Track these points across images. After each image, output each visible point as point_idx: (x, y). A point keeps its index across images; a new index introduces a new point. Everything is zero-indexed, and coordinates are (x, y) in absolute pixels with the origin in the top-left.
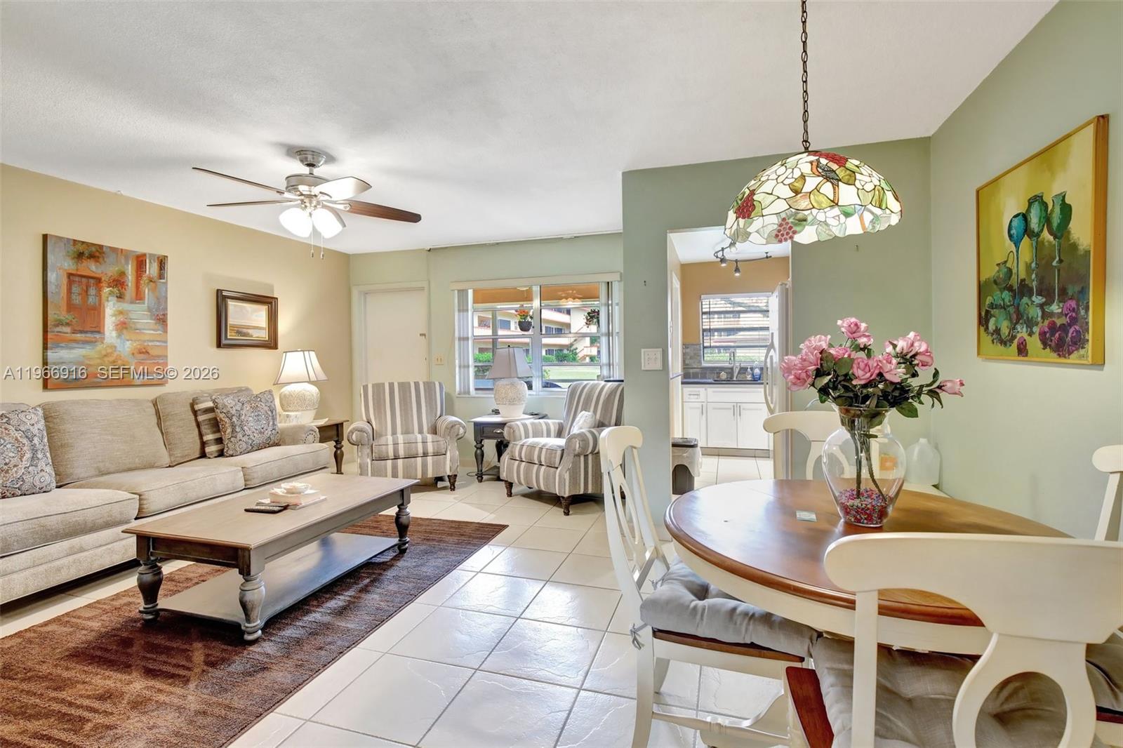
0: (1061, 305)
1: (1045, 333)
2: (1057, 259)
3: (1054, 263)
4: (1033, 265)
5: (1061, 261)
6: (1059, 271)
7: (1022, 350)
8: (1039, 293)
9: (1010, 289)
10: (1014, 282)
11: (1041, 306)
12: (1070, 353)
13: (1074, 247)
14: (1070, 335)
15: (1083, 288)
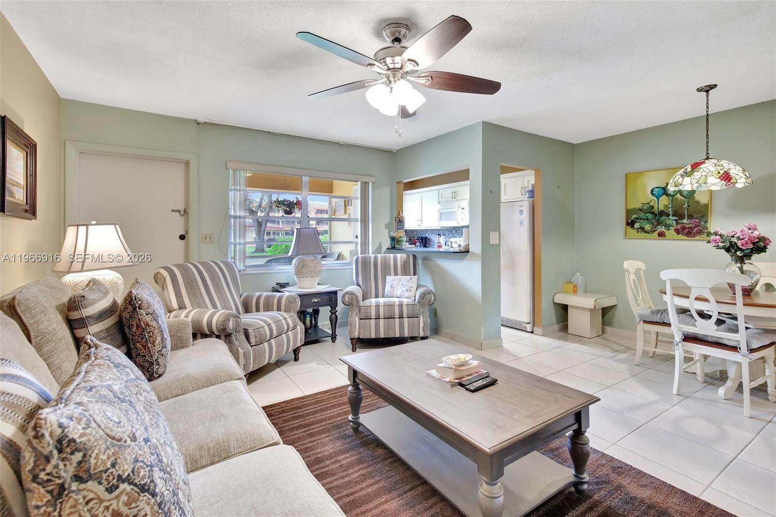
0: (689, 220)
1: (678, 230)
2: (687, 205)
3: (685, 206)
4: (670, 206)
5: (688, 206)
6: (688, 209)
7: (662, 235)
8: (673, 216)
9: (652, 213)
10: (655, 210)
11: (676, 220)
12: (695, 236)
13: (698, 202)
14: (695, 230)
15: (703, 216)
